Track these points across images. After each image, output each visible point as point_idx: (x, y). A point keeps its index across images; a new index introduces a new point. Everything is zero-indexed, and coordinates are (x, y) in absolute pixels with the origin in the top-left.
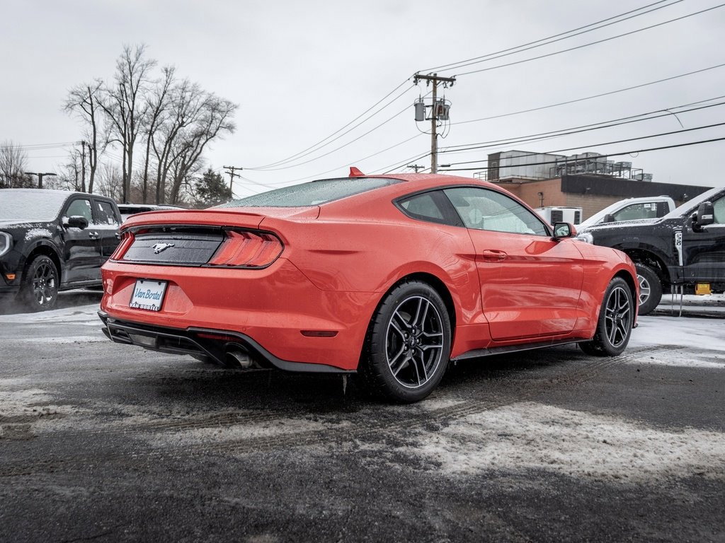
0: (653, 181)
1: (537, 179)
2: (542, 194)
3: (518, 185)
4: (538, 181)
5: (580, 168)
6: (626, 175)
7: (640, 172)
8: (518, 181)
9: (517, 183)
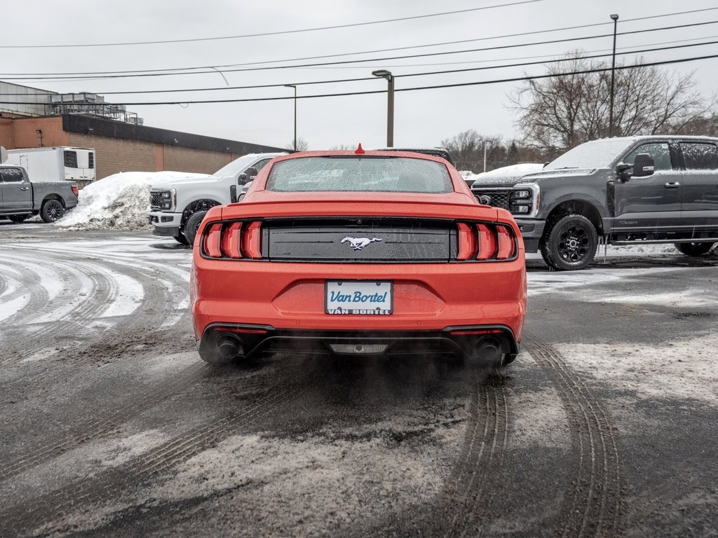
0: (144, 125)
1: (30, 115)
2: (40, 131)
3: (10, 120)
4: (31, 117)
5: (76, 107)
6: (121, 118)
7: (135, 116)
8: (11, 116)
9: (9, 118)
